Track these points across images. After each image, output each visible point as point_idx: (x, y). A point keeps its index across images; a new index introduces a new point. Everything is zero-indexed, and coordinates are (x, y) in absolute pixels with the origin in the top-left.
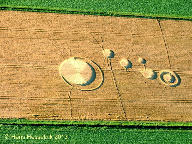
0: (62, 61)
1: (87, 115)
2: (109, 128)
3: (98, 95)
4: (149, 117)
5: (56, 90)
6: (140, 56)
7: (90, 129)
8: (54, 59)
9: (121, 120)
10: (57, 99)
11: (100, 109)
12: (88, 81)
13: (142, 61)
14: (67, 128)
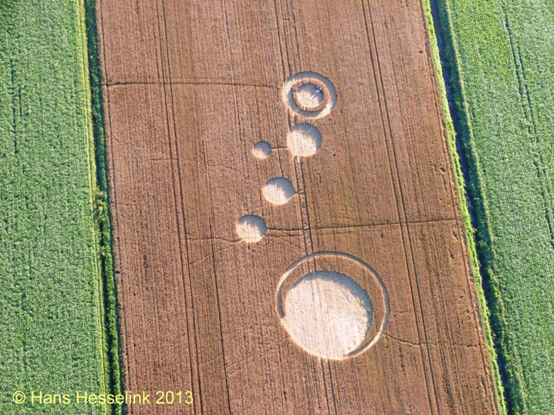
0: (299, 351)
1: (466, 308)
2: (491, 264)
3: (397, 274)
4: (441, 167)
5: (401, 374)
6: (246, 154)
7: (503, 308)
8: (297, 370)
9: (462, 231)
10: (430, 376)
11: (440, 275)
12: (351, 292)
13: (261, 151)
14: (510, 360)
